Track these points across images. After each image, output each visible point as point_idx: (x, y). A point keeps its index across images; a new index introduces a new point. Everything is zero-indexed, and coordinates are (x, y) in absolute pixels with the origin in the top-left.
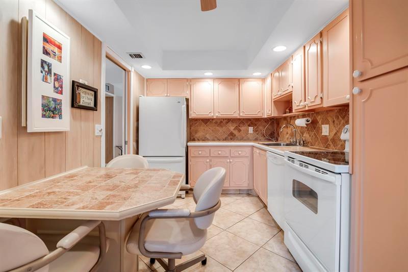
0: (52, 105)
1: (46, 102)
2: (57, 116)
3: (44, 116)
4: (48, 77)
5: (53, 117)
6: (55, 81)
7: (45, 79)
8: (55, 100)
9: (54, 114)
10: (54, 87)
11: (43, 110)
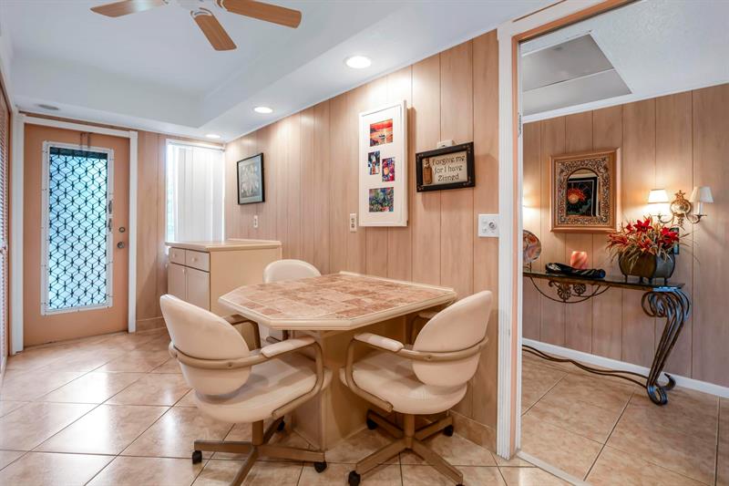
0: (381, 196)
1: (373, 194)
2: (387, 208)
3: (371, 210)
4: (376, 167)
5: (381, 210)
6: (383, 168)
7: (373, 172)
8: (384, 190)
9: (382, 206)
10: (383, 175)
11: (371, 204)
